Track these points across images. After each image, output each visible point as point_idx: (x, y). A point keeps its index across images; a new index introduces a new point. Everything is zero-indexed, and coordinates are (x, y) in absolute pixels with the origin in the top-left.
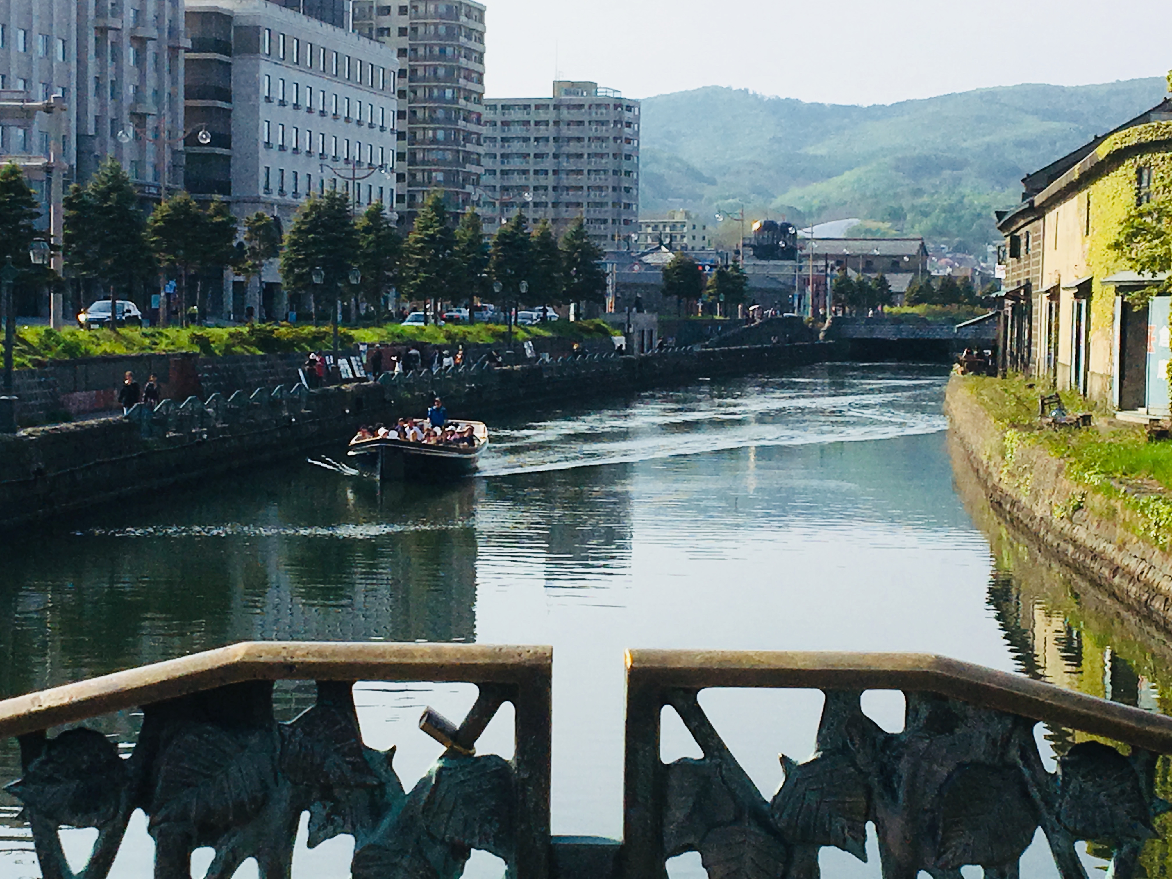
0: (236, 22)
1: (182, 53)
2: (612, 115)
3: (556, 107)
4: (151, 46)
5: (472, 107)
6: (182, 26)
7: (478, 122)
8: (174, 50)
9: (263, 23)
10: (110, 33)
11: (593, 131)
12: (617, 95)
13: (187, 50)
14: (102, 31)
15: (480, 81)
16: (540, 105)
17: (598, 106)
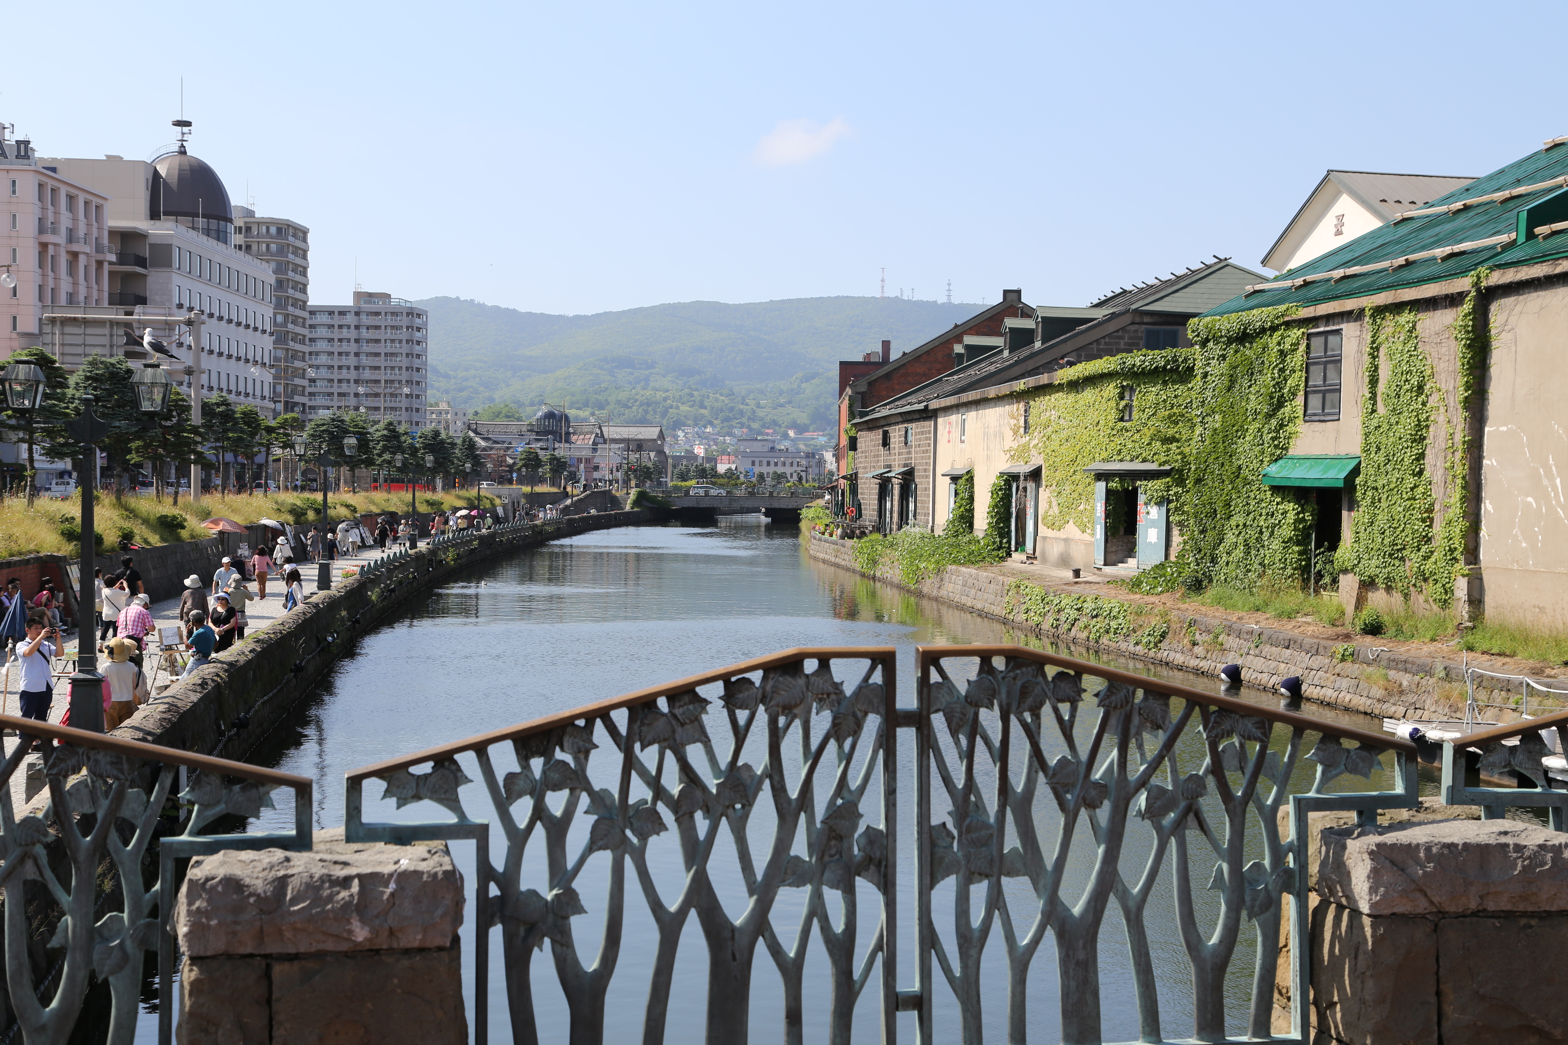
0: (151, 240)
1: (106, 266)
2: (404, 321)
3: (357, 314)
4: (82, 260)
5: (298, 312)
6: (105, 241)
7: (304, 326)
8: (100, 263)
9: (175, 242)
10: (51, 248)
11: (389, 334)
12: (408, 305)
13: (111, 263)
14: (44, 246)
15: (304, 290)
16: (342, 312)
17: (393, 314)
